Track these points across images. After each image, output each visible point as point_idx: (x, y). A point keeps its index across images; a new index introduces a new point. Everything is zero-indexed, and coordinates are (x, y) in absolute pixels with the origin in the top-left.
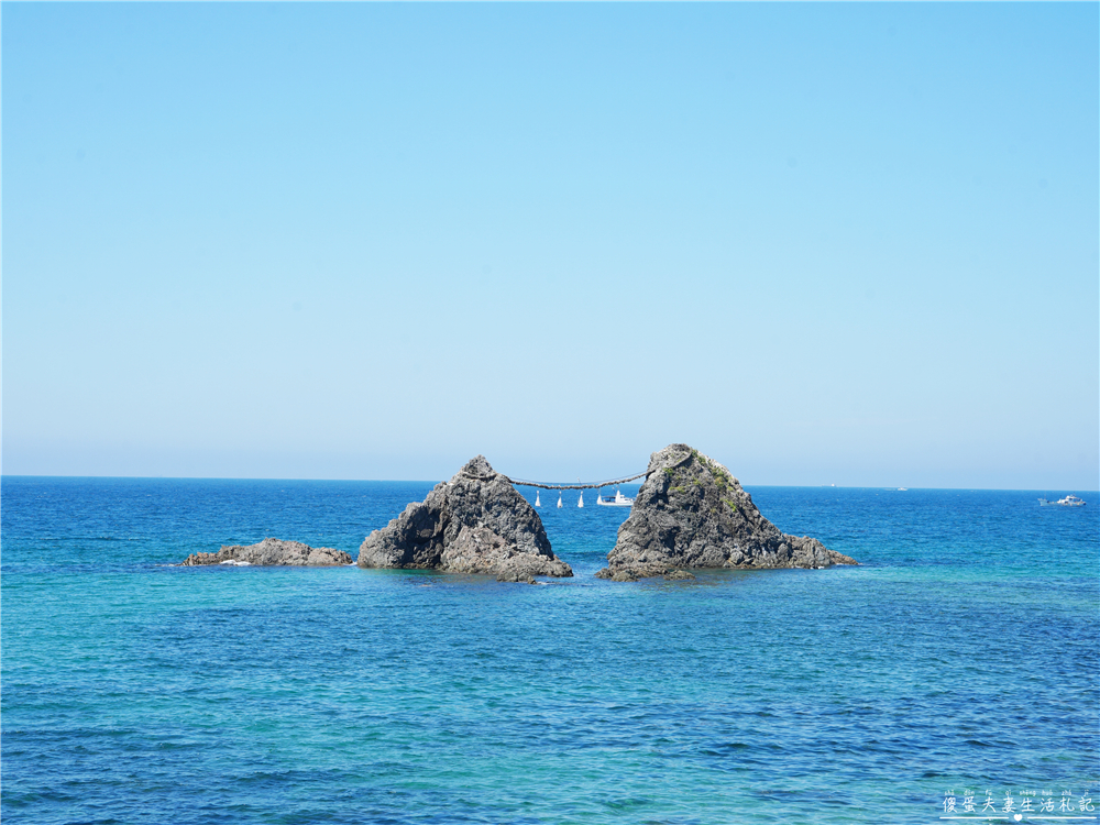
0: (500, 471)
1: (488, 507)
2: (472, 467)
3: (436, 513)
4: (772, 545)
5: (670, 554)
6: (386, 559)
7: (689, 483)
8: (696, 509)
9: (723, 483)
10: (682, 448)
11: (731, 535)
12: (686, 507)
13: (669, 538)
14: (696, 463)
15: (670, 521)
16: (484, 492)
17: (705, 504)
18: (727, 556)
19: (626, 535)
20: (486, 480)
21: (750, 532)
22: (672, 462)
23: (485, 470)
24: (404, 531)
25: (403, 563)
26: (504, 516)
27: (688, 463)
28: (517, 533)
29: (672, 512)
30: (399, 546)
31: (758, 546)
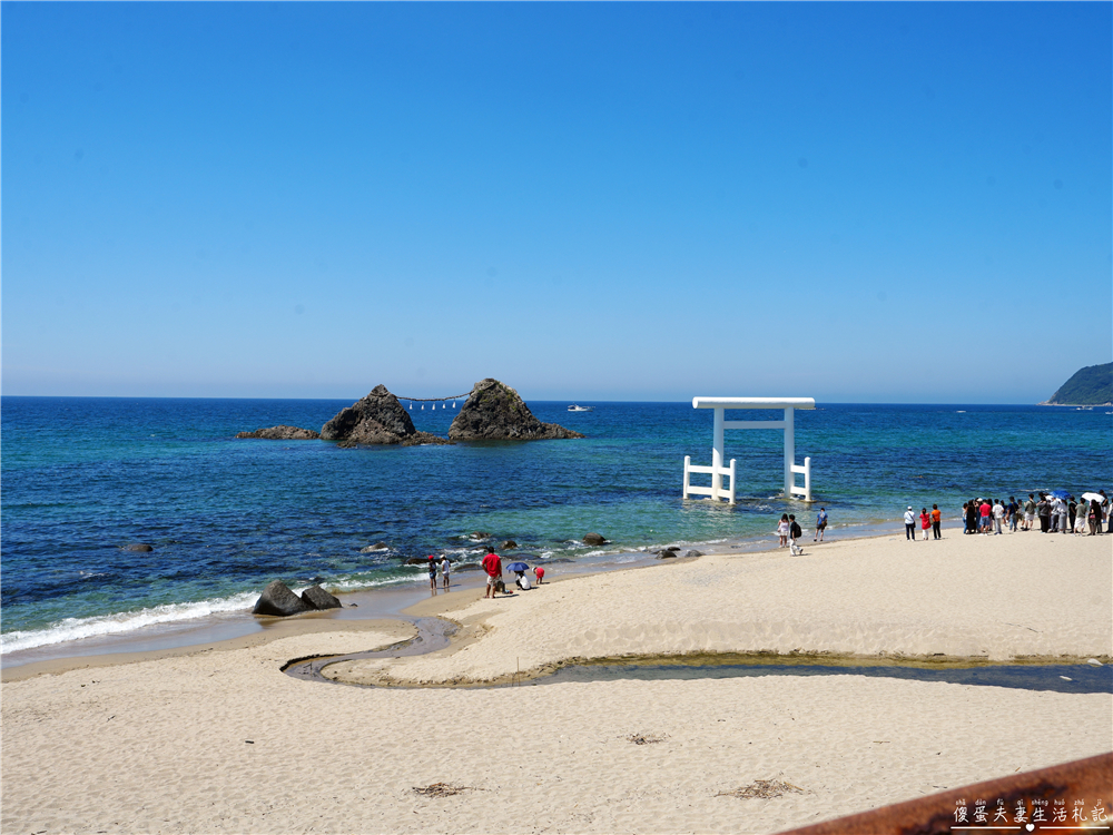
0: (391, 391)
1: (381, 410)
2: (376, 390)
3: (357, 412)
4: (534, 428)
5: (476, 433)
6: (328, 435)
7: (492, 397)
8: (493, 410)
9: (511, 397)
10: (491, 380)
11: (513, 424)
12: (488, 409)
13: (476, 424)
14: (497, 388)
15: (478, 416)
16: (380, 402)
17: (499, 408)
18: (507, 434)
19: (455, 423)
20: (382, 396)
21: (523, 421)
22: (483, 387)
23: (383, 392)
24: (339, 421)
25: (336, 438)
26: (389, 414)
27: (492, 387)
28: (395, 423)
29: (479, 412)
30: (335, 429)
31: (526, 428)
